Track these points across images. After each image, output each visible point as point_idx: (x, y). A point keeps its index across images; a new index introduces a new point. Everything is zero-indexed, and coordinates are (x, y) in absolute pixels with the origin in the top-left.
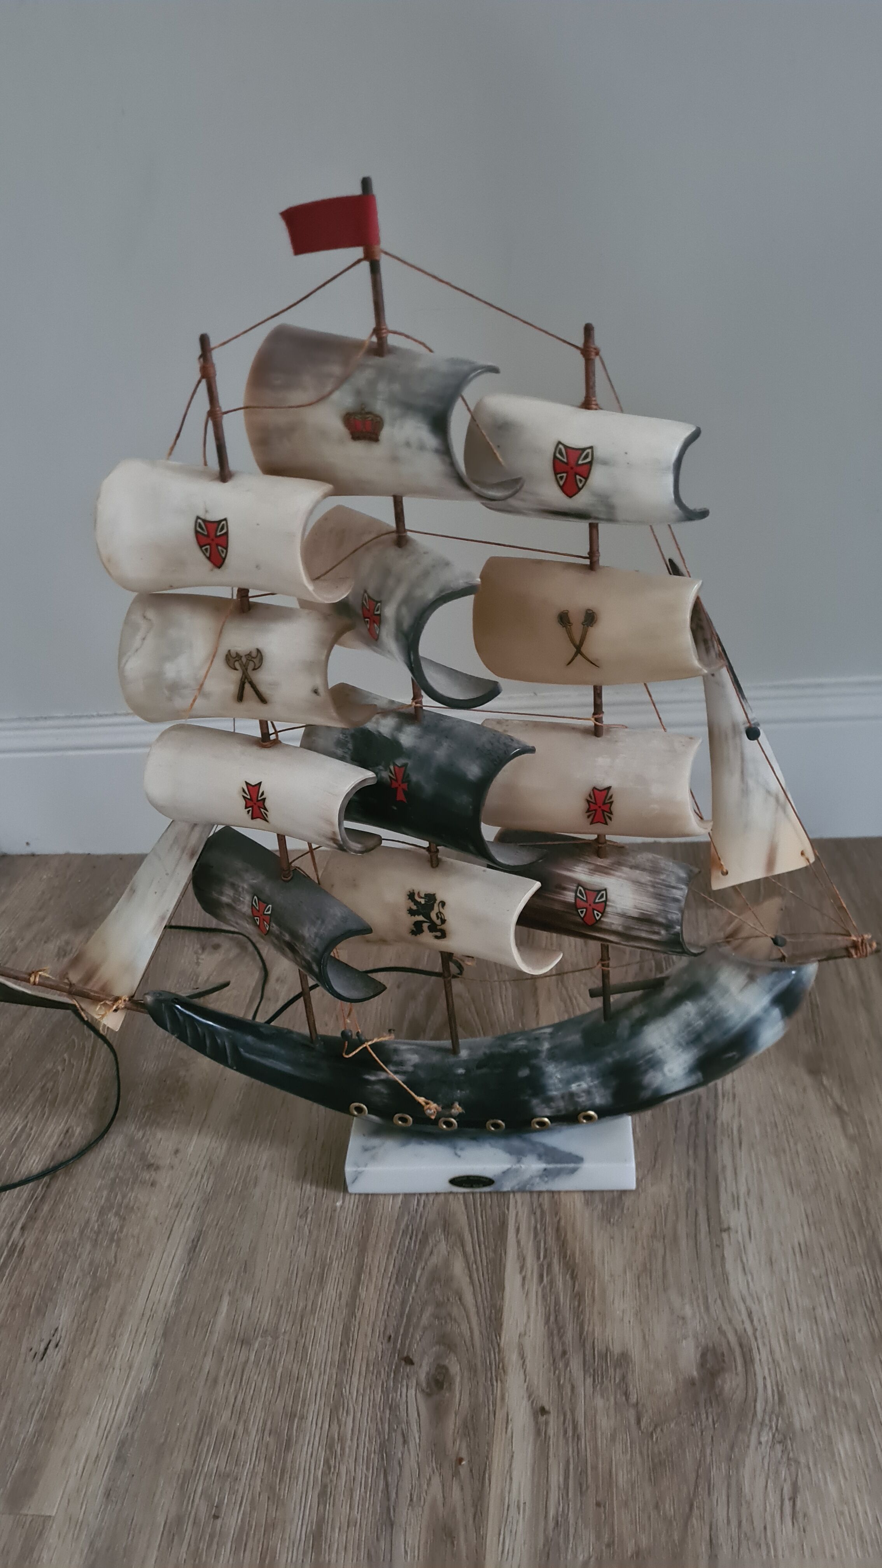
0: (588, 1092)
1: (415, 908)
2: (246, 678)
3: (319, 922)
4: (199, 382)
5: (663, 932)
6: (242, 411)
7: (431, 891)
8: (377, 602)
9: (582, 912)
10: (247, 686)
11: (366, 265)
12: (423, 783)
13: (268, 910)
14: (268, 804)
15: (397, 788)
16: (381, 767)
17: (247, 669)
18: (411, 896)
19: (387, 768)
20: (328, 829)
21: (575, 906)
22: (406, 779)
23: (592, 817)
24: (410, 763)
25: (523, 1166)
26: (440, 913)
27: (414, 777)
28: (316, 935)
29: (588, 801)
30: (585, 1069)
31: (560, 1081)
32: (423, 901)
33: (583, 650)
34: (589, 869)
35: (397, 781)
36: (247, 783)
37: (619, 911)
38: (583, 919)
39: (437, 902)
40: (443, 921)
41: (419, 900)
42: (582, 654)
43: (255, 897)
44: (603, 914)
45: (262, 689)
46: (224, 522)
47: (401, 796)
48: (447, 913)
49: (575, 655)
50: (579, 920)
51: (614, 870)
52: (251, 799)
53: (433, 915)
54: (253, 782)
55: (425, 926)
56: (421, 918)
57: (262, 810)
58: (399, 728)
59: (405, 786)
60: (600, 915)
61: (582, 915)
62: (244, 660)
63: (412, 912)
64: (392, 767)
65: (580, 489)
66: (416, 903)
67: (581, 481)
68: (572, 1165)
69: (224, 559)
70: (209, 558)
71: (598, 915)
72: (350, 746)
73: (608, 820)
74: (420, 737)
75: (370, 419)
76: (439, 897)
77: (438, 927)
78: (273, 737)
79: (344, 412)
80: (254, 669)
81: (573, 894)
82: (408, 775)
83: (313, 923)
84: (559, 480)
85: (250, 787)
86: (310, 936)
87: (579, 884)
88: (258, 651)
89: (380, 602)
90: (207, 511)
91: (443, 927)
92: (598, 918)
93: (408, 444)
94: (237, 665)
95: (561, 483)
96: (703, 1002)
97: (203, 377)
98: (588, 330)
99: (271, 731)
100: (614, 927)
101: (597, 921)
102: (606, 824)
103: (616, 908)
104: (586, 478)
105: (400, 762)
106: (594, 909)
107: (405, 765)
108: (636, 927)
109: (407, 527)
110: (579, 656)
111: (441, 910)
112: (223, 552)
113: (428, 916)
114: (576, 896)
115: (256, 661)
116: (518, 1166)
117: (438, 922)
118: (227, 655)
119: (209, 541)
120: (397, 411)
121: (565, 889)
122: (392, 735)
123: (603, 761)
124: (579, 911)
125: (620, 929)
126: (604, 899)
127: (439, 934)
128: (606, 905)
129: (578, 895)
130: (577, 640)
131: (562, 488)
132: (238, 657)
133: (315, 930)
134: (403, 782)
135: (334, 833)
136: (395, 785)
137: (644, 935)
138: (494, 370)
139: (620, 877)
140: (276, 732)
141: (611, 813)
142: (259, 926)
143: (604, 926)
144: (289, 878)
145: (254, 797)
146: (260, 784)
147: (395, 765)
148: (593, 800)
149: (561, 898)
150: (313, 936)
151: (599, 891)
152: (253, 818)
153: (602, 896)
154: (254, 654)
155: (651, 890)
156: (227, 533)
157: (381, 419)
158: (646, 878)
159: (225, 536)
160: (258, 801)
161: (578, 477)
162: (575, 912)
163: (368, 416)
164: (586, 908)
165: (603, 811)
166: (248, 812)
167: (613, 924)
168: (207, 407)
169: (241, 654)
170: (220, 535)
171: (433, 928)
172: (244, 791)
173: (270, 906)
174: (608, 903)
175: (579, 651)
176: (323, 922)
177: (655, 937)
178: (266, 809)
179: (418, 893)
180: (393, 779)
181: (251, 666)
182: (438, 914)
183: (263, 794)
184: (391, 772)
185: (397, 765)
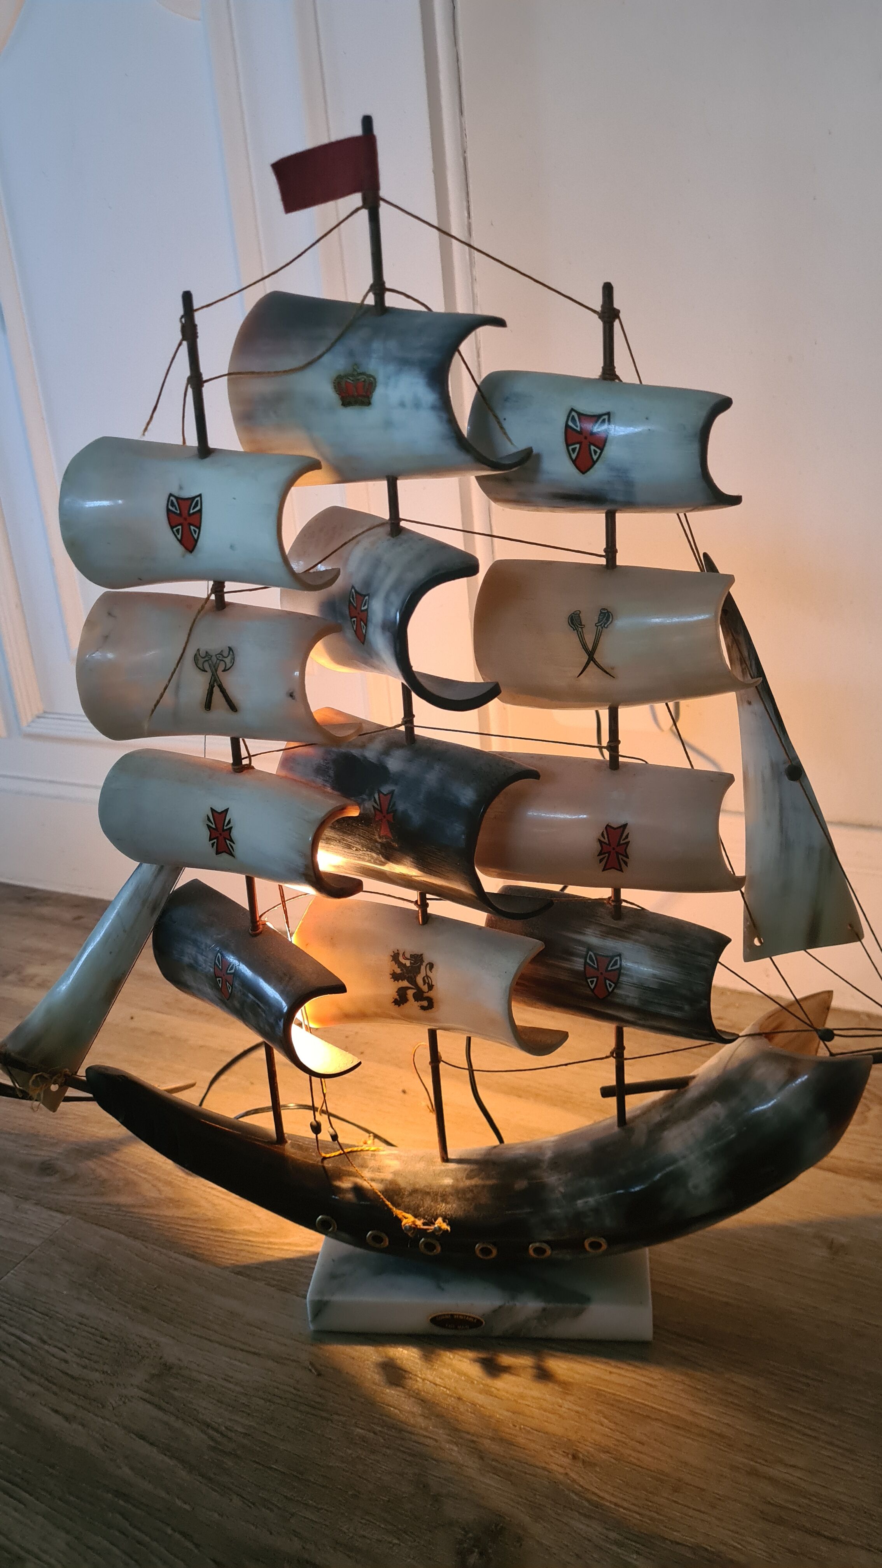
0: (596, 1211)
1: (398, 971)
2: (215, 680)
4: (180, 344)
5: (687, 1007)
6: (226, 378)
7: (417, 951)
8: (365, 596)
9: (592, 982)
11: (364, 214)
12: (411, 812)
13: (232, 968)
14: (235, 834)
15: (381, 821)
16: (365, 797)
17: (216, 671)
18: (395, 957)
19: (371, 797)
21: (583, 976)
22: (392, 808)
23: (604, 862)
24: (397, 789)
25: (518, 1304)
26: (427, 976)
27: (401, 806)
28: (282, 992)
29: (601, 841)
30: (593, 1182)
31: (564, 1195)
32: (408, 963)
33: (597, 657)
34: (601, 931)
35: (381, 811)
36: (212, 810)
37: (635, 981)
38: (593, 990)
39: (424, 964)
40: (431, 987)
41: (403, 961)
42: (595, 662)
43: (219, 955)
44: (616, 984)
45: (233, 695)
46: (198, 498)
48: (436, 977)
49: (587, 664)
50: (589, 992)
51: (632, 934)
52: (216, 829)
53: (419, 980)
54: (219, 808)
55: (410, 993)
57: (228, 842)
58: (386, 753)
59: (391, 818)
60: (613, 985)
61: (592, 986)
63: (395, 977)
64: (376, 796)
65: (594, 462)
66: (400, 965)
67: (595, 452)
68: (576, 1306)
69: (196, 541)
70: (180, 541)
71: (610, 986)
72: (331, 773)
73: (623, 865)
74: (410, 761)
75: (363, 380)
77: (425, 995)
79: (335, 375)
80: (224, 671)
81: (582, 960)
82: (395, 804)
83: (280, 980)
84: (571, 452)
85: (215, 814)
87: (590, 948)
88: (230, 649)
89: (368, 595)
90: (181, 488)
91: (431, 994)
92: (610, 990)
93: (402, 405)
94: (206, 666)
95: (574, 456)
96: (734, 1102)
97: (184, 339)
98: (608, 289)
100: (629, 1001)
101: (610, 993)
102: (621, 870)
103: (632, 977)
104: (602, 450)
105: (386, 789)
106: (606, 979)
107: (392, 792)
108: (656, 1001)
109: (401, 516)
110: (593, 665)
111: (429, 974)
112: (195, 532)
113: (413, 981)
114: (586, 963)
115: (227, 660)
116: (511, 1303)
117: (425, 988)
118: (195, 655)
119: (181, 520)
120: (391, 368)
121: (572, 954)
122: (379, 760)
123: (617, 795)
124: (589, 980)
125: (636, 1003)
126: (618, 966)
127: (425, 1003)
128: (620, 974)
129: (588, 961)
130: (590, 645)
131: (574, 462)
132: (208, 656)
133: (282, 987)
134: (388, 813)
136: (379, 816)
137: (664, 1011)
138: (500, 323)
139: (636, 941)
140: (250, 757)
141: (627, 857)
142: (220, 990)
143: (618, 1000)
144: (258, 932)
145: (220, 826)
146: (227, 810)
147: (380, 792)
148: (606, 840)
149: (566, 965)
151: (612, 957)
152: (218, 853)
153: (615, 963)
154: (225, 653)
155: (674, 956)
156: (200, 511)
157: (375, 379)
158: (666, 942)
159: (199, 514)
160: (224, 830)
161: (593, 448)
162: (585, 983)
163: (359, 377)
164: (597, 977)
165: (617, 853)
166: (212, 844)
167: (628, 996)
168: (187, 373)
169: (211, 653)
170: (194, 513)
171: (419, 996)
172: (209, 819)
174: (622, 971)
175: (592, 658)
176: (291, 978)
177: (677, 1014)
178: (232, 841)
179: (404, 954)
180: (377, 809)
181: (222, 667)
182: (426, 978)
183: (229, 822)
184: (376, 802)
185: (383, 794)
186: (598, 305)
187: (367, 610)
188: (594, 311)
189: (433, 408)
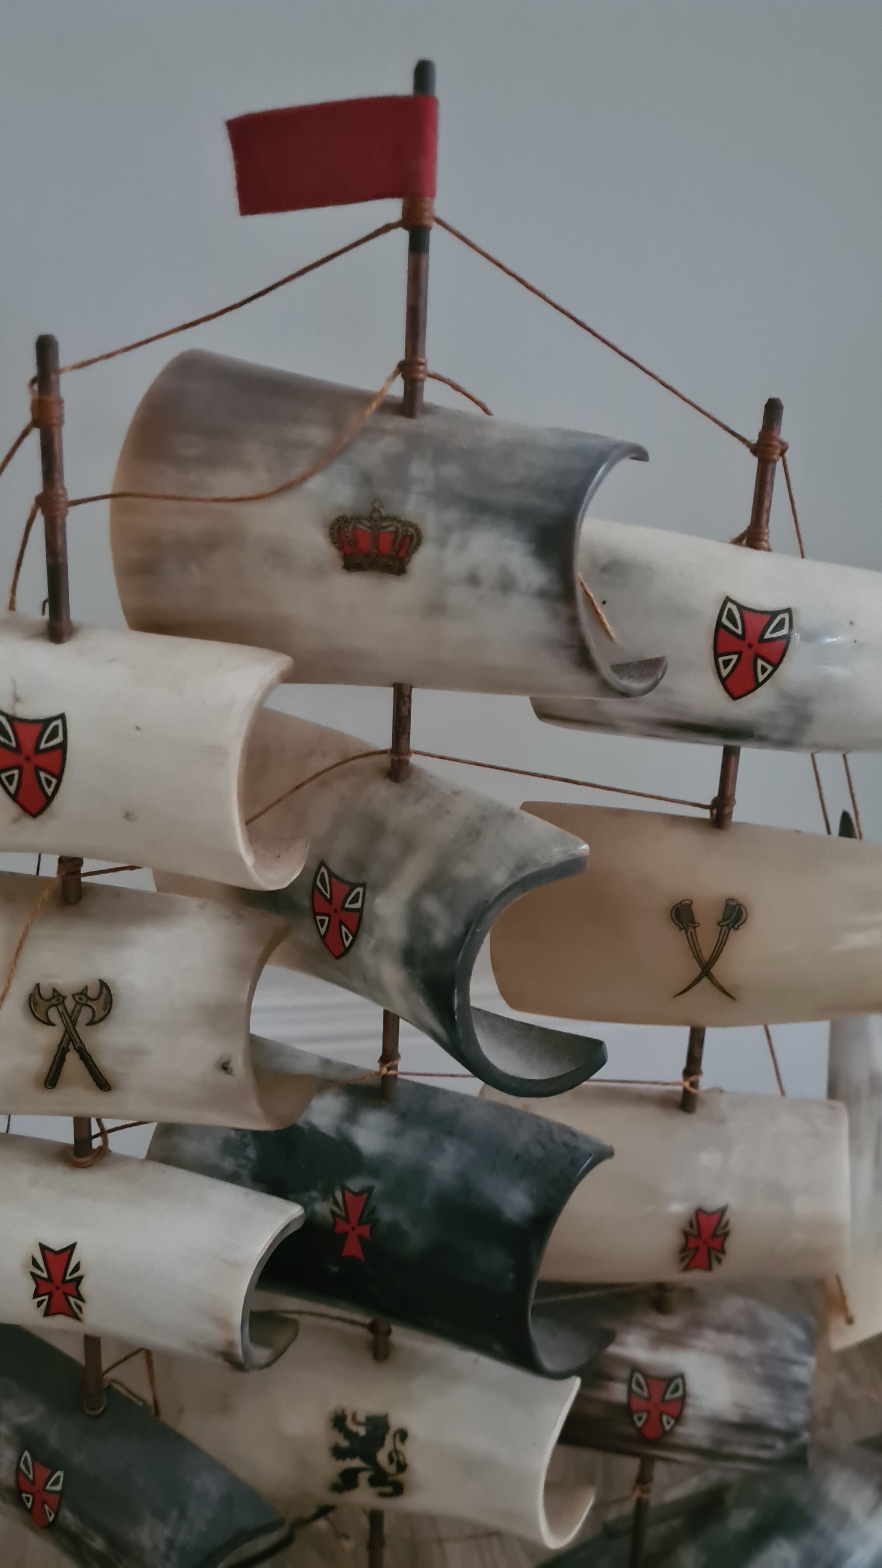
1: (344, 1443)
2: (71, 1040)
3: (175, 1513)
4: (25, 433)
5: (780, 1445)
6: (107, 503)
7: (376, 1409)
8: (354, 886)
9: (639, 1418)
10: (72, 1059)
11: (402, 236)
12: (406, 1225)
13: (56, 1483)
14: (85, 1288)
15: (346, 1234)
16: (314, 1194)
17: (74, 1023)
18: (339, 1421)
19: (327, 1194)
20: (216, 1337)
21: (627, 1410)
22: (369, 1217)
23: (687, 1260)
24: (378, 1186)
26: (396, 1451)
27: (387, 1214)
28: (170, 1543)
29: (686, 1234)
32: (362, 1431)
33: (715, 970)
35: (347, 1219)
36: (43, 1248)
37: (706, 1413)
38: (639, 1430)
39: (392, 1431)
40: (402, 1467)
41: (354, 1428)
42: (711, 978)
43: (26, 1454)
44: (676, 1419)
45: (104, 1062)
46: (59, 722)
47: (353, 1248)
48: (411, 1453)
49: (698, 980)
50: (630, 1431)
51: (690, 1337)
52: (49, 1279)
53: (382, 1457)
54: (57, 1243)
55: (363, 1477)
56: (356, 1463)
57: (72, 1299)
58: (351, 1117)
59: (365, 1230)
60: (672, 1421)
61: (639, 1423)
62: (70, 1004)
63: (338, 1453)
64: (339, 1195)
65: (759, 685)
66: (348, 1434)
67: (764, 670)
69: (50, 799)
70: (14, 797)
71: (668, 1422)
72: (251, 1153)
73: (714, 1262)
74: (397, 1134)
75: (392, 529)
76: (396, 1421)
77: (390, 1479)
78: (96, 1143)
79: (332, 517)
80: (91, 1023)
81: (625, 1387)
82: (374, 1211)
83: (161, 1516)
84: (721, 666)
85: (49, 1255)
86: (156, 1548)
87: (635, 1367)
88: (103, 984)
89: (364, 885)
90: (17, 699)
91: (401, 1477)
92: (668, 1428)
93: (473, 580)
94: (54, 1015)
95: (725, 673)
96: (808, 1540)
97: (35, 423)
98: (773, 409)
99: (95, 1129)
100: (695, 1441)
101: (666, 1433)
102: (709, 1269)
103: (701, 1408)
104: (776, 667)
105: (356, 1184)
106: (661, 1413)
107: (369, 1191)
108: (733, 1439)
109: (413, 746)
110: (705, 981)
111: (399, 1447)
112: (49, 783)
113: (370, 1459)
114: (630, 1391)
115: (98, 1006)
117: (391, 1469)
118: (31, 997)
119: (20, 760)
120: (452, 515)
121: (611, 1378)
122: (339, 1131)
123: (708, 1159)
124: (635, 1416)
125: (705, 1443)
126: (679, 1393)
127: (388, 1489)
128: (683, 1404)
129: (634, 1387)
130: (706, 955)
131: (723, 681)
132: (57, 997)
133: (166, 1532)
134: (360, 1223)
135: (231, 1344)
136: (342, 1227)
137: (747, 1451)
138: (640, 455)
139: (703, 1350)
140: (103, 1133)
141: (723, 1251)
143: (677, 1440)
144: (102, 1409)
145: (57, 1277)
146: (72, 1247)
147: (344, 1189)
148: (695, 1232)
149: (601, 1394)
150: (162, 1547)
151: (672, 1379)
152: (49, 1314)
153: (676, 1389)
154: (92, 992)
155: (758, 1369)
156: (63, 747)
157: (417, 529)
158: (746, 1348)
159: (59, 752)
160: (65, 1281)
161: (760, 662)
162: (627, 1419)
163: (384, 524)
164: (648, 1411)
165: (710, 1248)
166: (40, 1304)
167: (694, 1435)
168: (37, 487)
169: (67, 992)
170: (46, 750)
171: (379, 1479)
172: (35, 1263)
173: (60, 1473)
175: (706, 970)
176: (183, 1515)
177: (764, 1454)
178: (80, 1297)
179: (354, 1416)
180: (339, 1216)
182: (394, 1455)
183: (77, 1268)
184: (336, 1203)
185: (350, 1191)
186: (753, 432)
187: (360, 911)
188: (743, 440)
189: (543, 594)
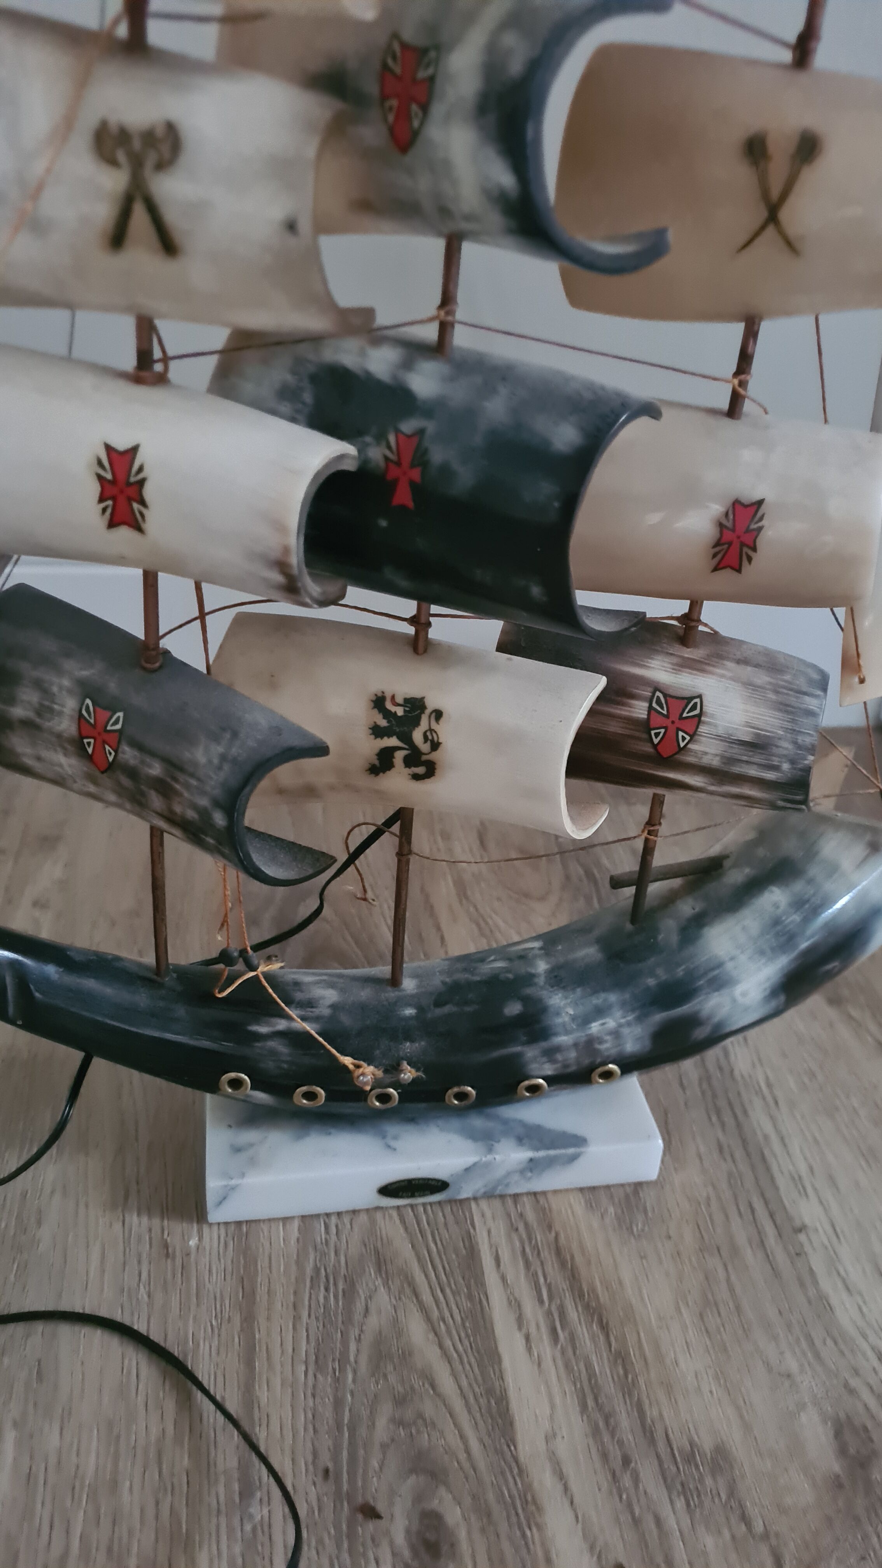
0: (616, 1034)
1: (383, 723)
2: (137, 187)
3: (228, 735)
5: (785, 768)
7: (414, 692)
8: (427, 50)
9: (657, 735)
10: (139, 211)
12: (456, 465)
13: (116, 722)
14: (149, 492)
15: (396, 481)
16: (368, 439)
17: (140, 168)
18: (379, 702)
19: (381, 437)
20: (272, 542)
21: (646, 726)
22: (421, 459)
23: (719, 557)
24: (431, 427)
25: (498, 1157)
26: (431, 730)
27: (438, 455)
28: (223, 758)
29: (721, 525)
30: (613, 997)
31: (574, 1018)
32: (400, 711)
33: (784, 215)
34: (673, 664)
35: (398, 464)
36: (109, 448)
37: (721, 732)
38: (655, 746)
39: (428, 712)
40: (435, 746)
41: (393, 709)
42: (778, 224)
43: (88, 701)
44: (692, 736)
45: (171, 216)
47: (403, 497)
48: (445, 731)
49: (763, 228)
50: (649, 749)
51: (714, 666)
52: (114, 482)
53: (417, 736)
54: (121, 444)
55: (399, 756)
56: (393, 742)
57: (136, 506)
58: (407, 365)
59: (416, 474)
60: (688, 738)
61: (656, 741)
62: (137, 144)
63: (377, 732)
64: (392, 439)
66: (387, 714)
68: (571, 1151)
71: (684, 739)
72: (308, 397)
73: (745, 562)
74: (452, 379)
76: (432, 703)
77: (424, 758)
78: (158, 367)
80: (158, 169)
81: (646, 705)
82: (426, 451)
83: (215, 738)
85: (114, 455)
86: (210, 762)
87: (656, 688)
88: (171, 128)
89: (437, 47)
91: (434, 756)
92: (682, 745)
94: (121, 156)
99: (157, 354)
100: (706, 760)
101: (681, 750)
102: (739, 570)
103: (716, 726)
105: (408, 426)
106: (678, 729)
107: (421, 432)
108: (745, 758)
110: (770, 230)
111: (434, 725)
113: (407, 739)
114: (650, 708)
115: (165, 149)
116: (490, 1157)
117: (425, 748)
118: (98, 131)
121: (633, 697)
122: (395, 377)
123: (750, 456)
124: (653, 732)
125: (716, 762)
126: (697, 712)
127: (421, 770)
128: (699, 722)
129: (654, 705)
130: (775, 192)
132: (123, 136)
133: (220, 749)
134: (412, 466)
135: (286, 550)
136: (394, 472)
137: (753, 772)
139: (722, 676)
140: (164, 361)
141: (754, 549)
142: (90, 758)
143: (691, 759)
144: (157, 665)
145: (121, 478)
146: (134, 450)
147: (398, 432)
148: (729, 524)
149: (623, 712)
150: (216, 761)
151: (690, 699)
152: (112, 524)
153: (694, 708)
154: (160, 132)
155: (772, 696)
158: (762, 678)
160: (129, 484)
162: (645, 736)
164: (666, 728)
165: (743, 544)
166: (104, 510)
167: (706, 753)
169: (132, 130)
171: (414, 758)
172: (100, 463)
173: (120, 714)
174: (703, 718)
175: (773, 217)
176: (235, 735)
177: (770, 776)
178: (143, 503)
179: (393, 697)
180: (392, 461)
181: (151, 160)
182: (428, 734)
183: (141, 469)
184: (389, 447)
185: (403, 433)
187: (432, 77)
